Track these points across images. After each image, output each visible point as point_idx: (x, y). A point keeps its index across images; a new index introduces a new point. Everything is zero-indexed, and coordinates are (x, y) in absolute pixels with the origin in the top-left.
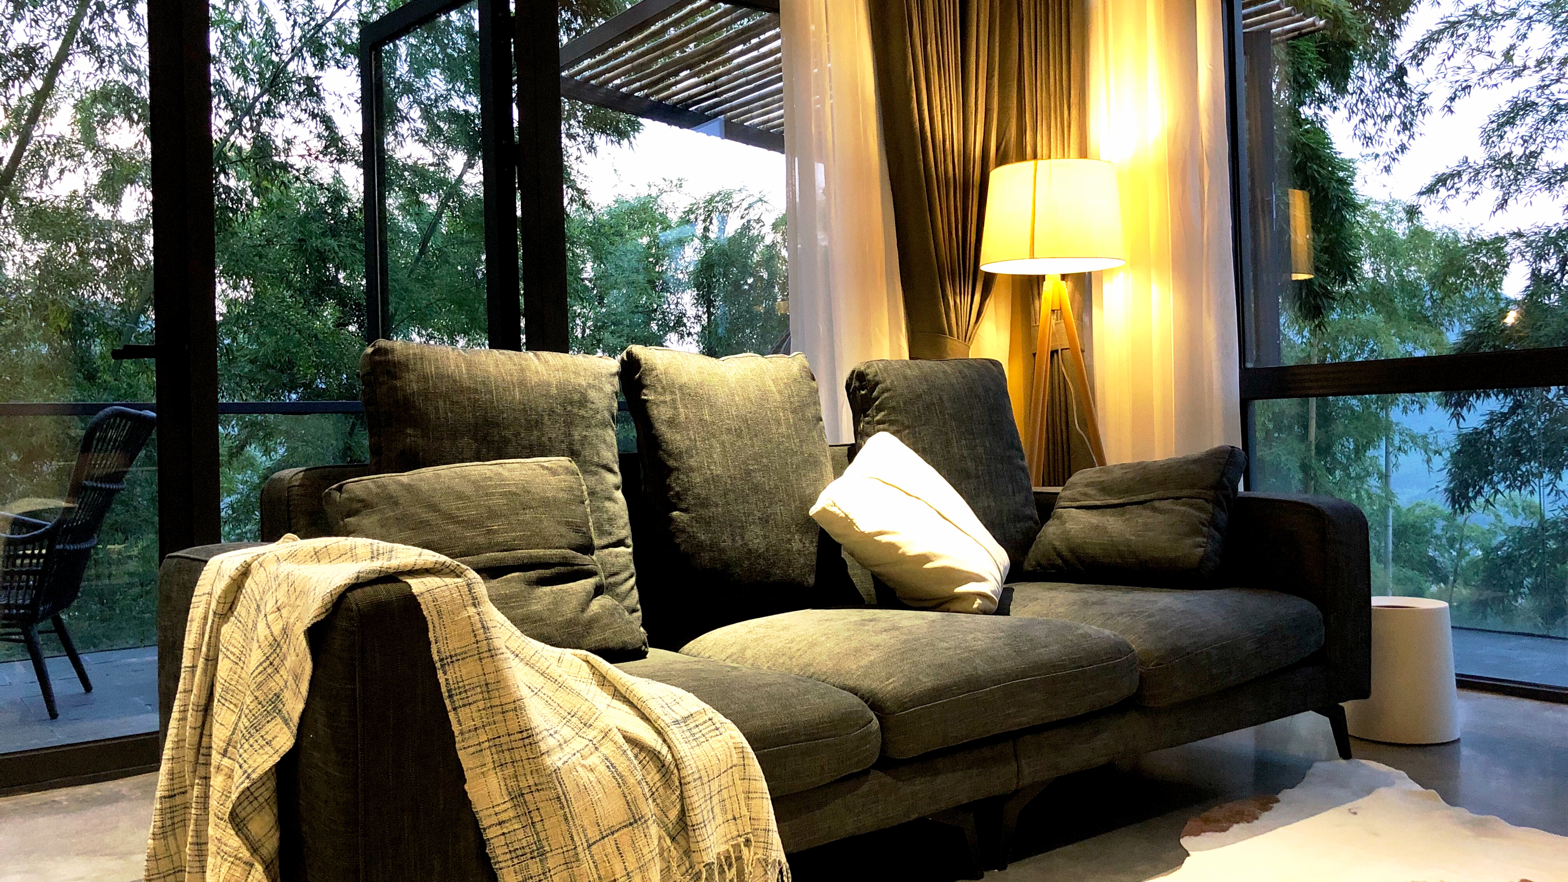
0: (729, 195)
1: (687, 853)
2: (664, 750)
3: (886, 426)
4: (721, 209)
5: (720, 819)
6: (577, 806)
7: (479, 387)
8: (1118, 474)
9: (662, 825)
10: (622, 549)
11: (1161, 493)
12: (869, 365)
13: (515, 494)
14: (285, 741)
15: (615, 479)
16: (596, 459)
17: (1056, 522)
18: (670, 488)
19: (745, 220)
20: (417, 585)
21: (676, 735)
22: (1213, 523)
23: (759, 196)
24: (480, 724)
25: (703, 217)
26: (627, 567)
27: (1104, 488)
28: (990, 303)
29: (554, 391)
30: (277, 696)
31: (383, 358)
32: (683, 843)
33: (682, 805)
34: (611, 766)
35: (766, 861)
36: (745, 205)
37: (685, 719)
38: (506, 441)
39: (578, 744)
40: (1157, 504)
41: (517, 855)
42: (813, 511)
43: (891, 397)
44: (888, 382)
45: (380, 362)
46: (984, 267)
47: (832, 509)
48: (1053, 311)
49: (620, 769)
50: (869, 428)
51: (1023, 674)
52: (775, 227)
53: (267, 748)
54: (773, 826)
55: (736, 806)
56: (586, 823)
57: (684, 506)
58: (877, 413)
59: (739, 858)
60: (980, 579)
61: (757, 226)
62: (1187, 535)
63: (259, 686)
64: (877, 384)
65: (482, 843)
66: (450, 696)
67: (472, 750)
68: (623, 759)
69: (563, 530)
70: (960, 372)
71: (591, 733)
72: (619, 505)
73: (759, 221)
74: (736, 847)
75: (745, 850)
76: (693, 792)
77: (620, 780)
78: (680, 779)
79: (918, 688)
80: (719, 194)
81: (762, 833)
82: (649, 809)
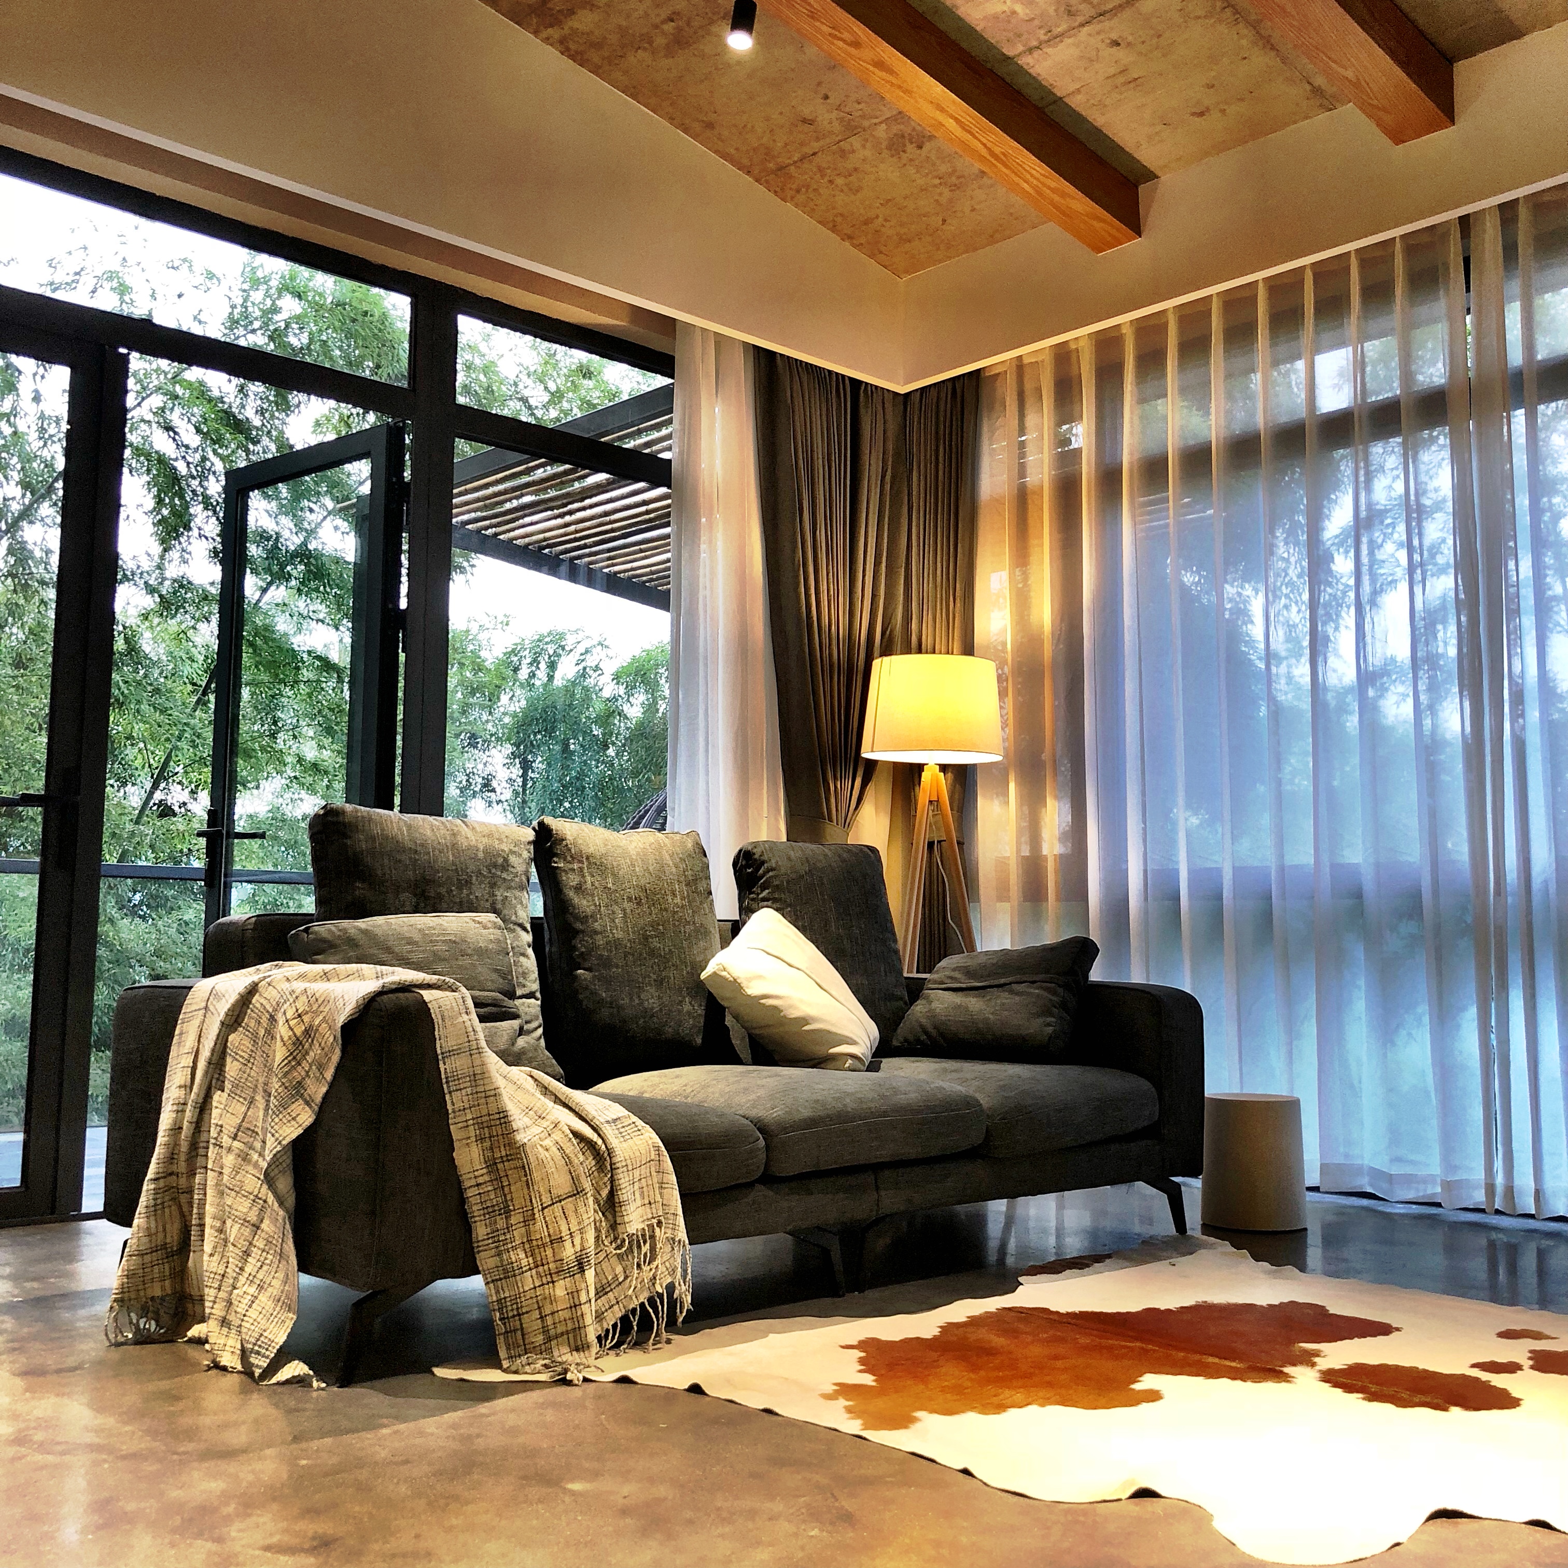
0: (562, 636)
1: (614, 1226)
2: (600, 1142)
3: (769, 903)
4: (551, 652)
5: (639, 1202)
6: (536, 1176)
7: (419, 849)
8: (982, 960)
9: (596, 1201)
10: (532, 1000)
11: (1018, 977)
12: (756, 844)
13: (455, 942)
14: (306, 1118)
15: (528, 938)
16: (513, 918)
17: (923, 1002)
18: (574, 948)
19: (581, 667)
20: (427, 995)
21: (608, 1131)
22: (1063, 1005)
23: (599, 639)
24: (467, 1106)
25: (529, 660)
26: (537, 1018)
27: (969, 973)
28: (870, 789)
29: (481, 855)
30: (299, 1083)
31: (335, 819)
32: (610, 1217)
33: (612, 1187)
34: (561, 1149)
35: (673, 1239)
36: (581, 649)
37: (615, 1121)
38: (440, 897)
39: (536, 1130)
40: (1014, 986)
41: (490, 1212)
42: (703, 976)
43: (775, 877)
44: (773, 861)
45: (333, 823)
46: (866, 754)
47: (724, 974)
48: (931, 802)
49: (567, 1152)
50: (754, 906)
51: (885, 1114)
52: (617, 678)
53: (293, 1123)
54: (680, 1211)
55: (651, 1193)
56: (542, 1189)
57: (587, 965)
58: (762, 891)
59: (652, 1237)
60: (853, 1042)
61: (595, 675)
62: (1038, 1015)
63: (286, 1075)
64: (763, 863)
65: (462, 1200)
66: (447, 1082)
67: (460, 1125)
68: (569, 1144)
69: (494, 976)
70: (839, 856)
71: (545, 1123)
72: (530, 962)
73: (597, 668)
74: (651, 1226)
75: (657, 1230)
76: (621, 1176)
77: (568, 1162)
78: (611, 1165)
79: (797, 1117)
80: (550, 634)
81: (671, 1217)
82: (587, 1185)
